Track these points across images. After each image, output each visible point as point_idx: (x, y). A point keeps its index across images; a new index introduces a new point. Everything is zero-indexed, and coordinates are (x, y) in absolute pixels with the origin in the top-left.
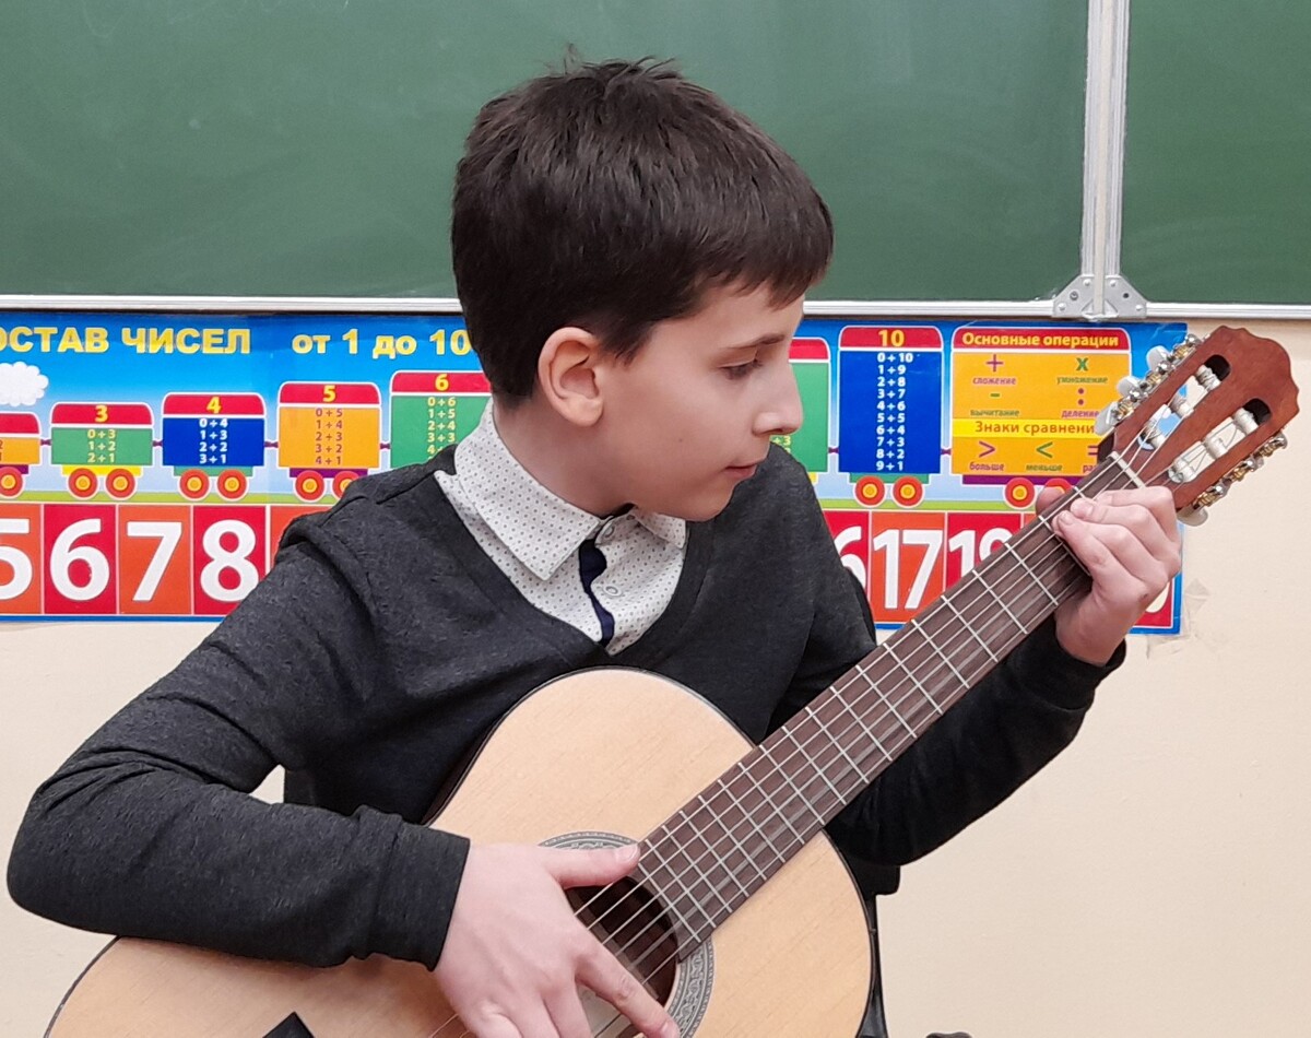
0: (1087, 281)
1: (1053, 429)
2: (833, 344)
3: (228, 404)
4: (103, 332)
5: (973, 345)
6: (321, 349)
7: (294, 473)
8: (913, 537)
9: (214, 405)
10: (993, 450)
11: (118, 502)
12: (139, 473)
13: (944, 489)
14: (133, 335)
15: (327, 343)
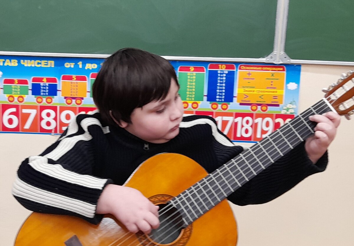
0: (275, 53)
1: (264, 92)
2: (206, 68)
3: (48, 80)
4: (16, 61)
5: (244, 69)
6: (72, 66)
7: (65, 98)
8: (225, 118)
9: (45, 80)
10: (248, 96)
11: (20, 104)
12: (25, 97)
13: (234, 106)
14: (24, 62)
15: (74, 65)
